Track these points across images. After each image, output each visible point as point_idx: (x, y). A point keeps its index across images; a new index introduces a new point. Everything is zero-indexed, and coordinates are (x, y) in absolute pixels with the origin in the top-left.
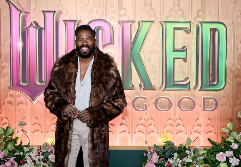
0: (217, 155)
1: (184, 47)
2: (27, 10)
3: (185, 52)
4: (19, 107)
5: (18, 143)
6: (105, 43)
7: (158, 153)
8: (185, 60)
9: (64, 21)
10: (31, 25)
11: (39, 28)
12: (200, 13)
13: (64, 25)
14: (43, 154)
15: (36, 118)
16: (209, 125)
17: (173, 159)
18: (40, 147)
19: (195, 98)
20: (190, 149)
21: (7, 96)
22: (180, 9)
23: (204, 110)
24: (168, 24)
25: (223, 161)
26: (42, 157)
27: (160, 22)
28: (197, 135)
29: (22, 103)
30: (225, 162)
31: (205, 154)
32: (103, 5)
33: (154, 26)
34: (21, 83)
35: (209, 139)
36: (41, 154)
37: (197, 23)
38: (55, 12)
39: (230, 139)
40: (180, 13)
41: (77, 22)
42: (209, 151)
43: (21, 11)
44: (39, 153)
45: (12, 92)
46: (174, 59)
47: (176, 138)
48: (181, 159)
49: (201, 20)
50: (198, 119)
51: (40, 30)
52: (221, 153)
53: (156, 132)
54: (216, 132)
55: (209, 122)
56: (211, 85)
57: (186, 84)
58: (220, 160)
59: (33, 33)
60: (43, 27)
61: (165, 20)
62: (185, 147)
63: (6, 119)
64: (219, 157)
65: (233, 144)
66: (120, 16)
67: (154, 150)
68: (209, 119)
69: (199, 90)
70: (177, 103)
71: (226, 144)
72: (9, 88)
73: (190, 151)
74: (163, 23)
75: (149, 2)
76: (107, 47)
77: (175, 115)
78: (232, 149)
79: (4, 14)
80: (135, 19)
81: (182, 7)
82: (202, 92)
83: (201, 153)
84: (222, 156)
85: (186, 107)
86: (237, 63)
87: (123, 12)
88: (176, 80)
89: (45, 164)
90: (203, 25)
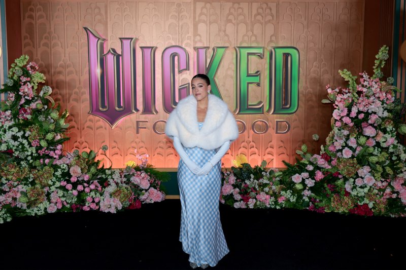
0: (293, 177)
1: (258, 72)
2: (104, 37)
3: (258, 77)
4: (98, 132)
5: (100, 166)
6: (181, 69)
7: (235, 175)
8: (258, 85)
9: (141, 47)
10: (108, 52)
11: (116, 55)
12: (274, 38)
13: (141, 52)
14: (125, 176)
15: (114, 142)
16: (282, 147)
17: (250, 180)
18: (121, 169)
19: (268, 120)
20: (266, 171)
21: (86, 121)
22: (253, 35)
23: (277, 133)
24: (242, 50)
25: (299, 182)
26: (124, 180)
27: (234, 48)
28: (270, 156)
29: (102, 127)
30: (300, 183)
31: (281, 175)
32: (179, 31)
33: (228, 51)
34: (101, 109)
35: (283, 161)
36: (123, 176)
37: (270, 48)
38: (132, 39)
39: (304, 161)
40: (253, 38)
41: (154, 48)
42: (284, 172)
43: (99, 39)
44: (121, 176)
45: (91, 117)
46: (248, 83)
47: (250, 160)
48: (258, 180)
49: (274, 45)
50: (271, 142)
51: (118, 56)
52: (297, 175)
53: (230, 154)
54: (289, 154)
55: (282, 144)
56: (283, 108)
57: (260, 108)
58: (295, 181)
59: (111, 60)
60: (121, 54)
61: (239, 46)
62: (260, 169)
63: (86, 144)
64: (295, 179)
65: (308, 166)
66: (195, 42)
67: (231, 172)
68: (282, 141)
69: (273, 114)
70: (250, 126)
71: (301, 166)
72: (89, 113)
73: (266, 172)
74: (237, 49)
75: (223, 28)
76: (183, 73)
77: (249, 138)
78: (307, 171)
79: (82, 41)
80: (209, 45)
81: (255, 32)
82: (275, 115)
83: (277, 174)
84: (298, 177)
85: (260, 130)
86: (309, 87)
87: (198, 38)
88: (249, 104)
89: (127, 186)
90: (277, 50)
